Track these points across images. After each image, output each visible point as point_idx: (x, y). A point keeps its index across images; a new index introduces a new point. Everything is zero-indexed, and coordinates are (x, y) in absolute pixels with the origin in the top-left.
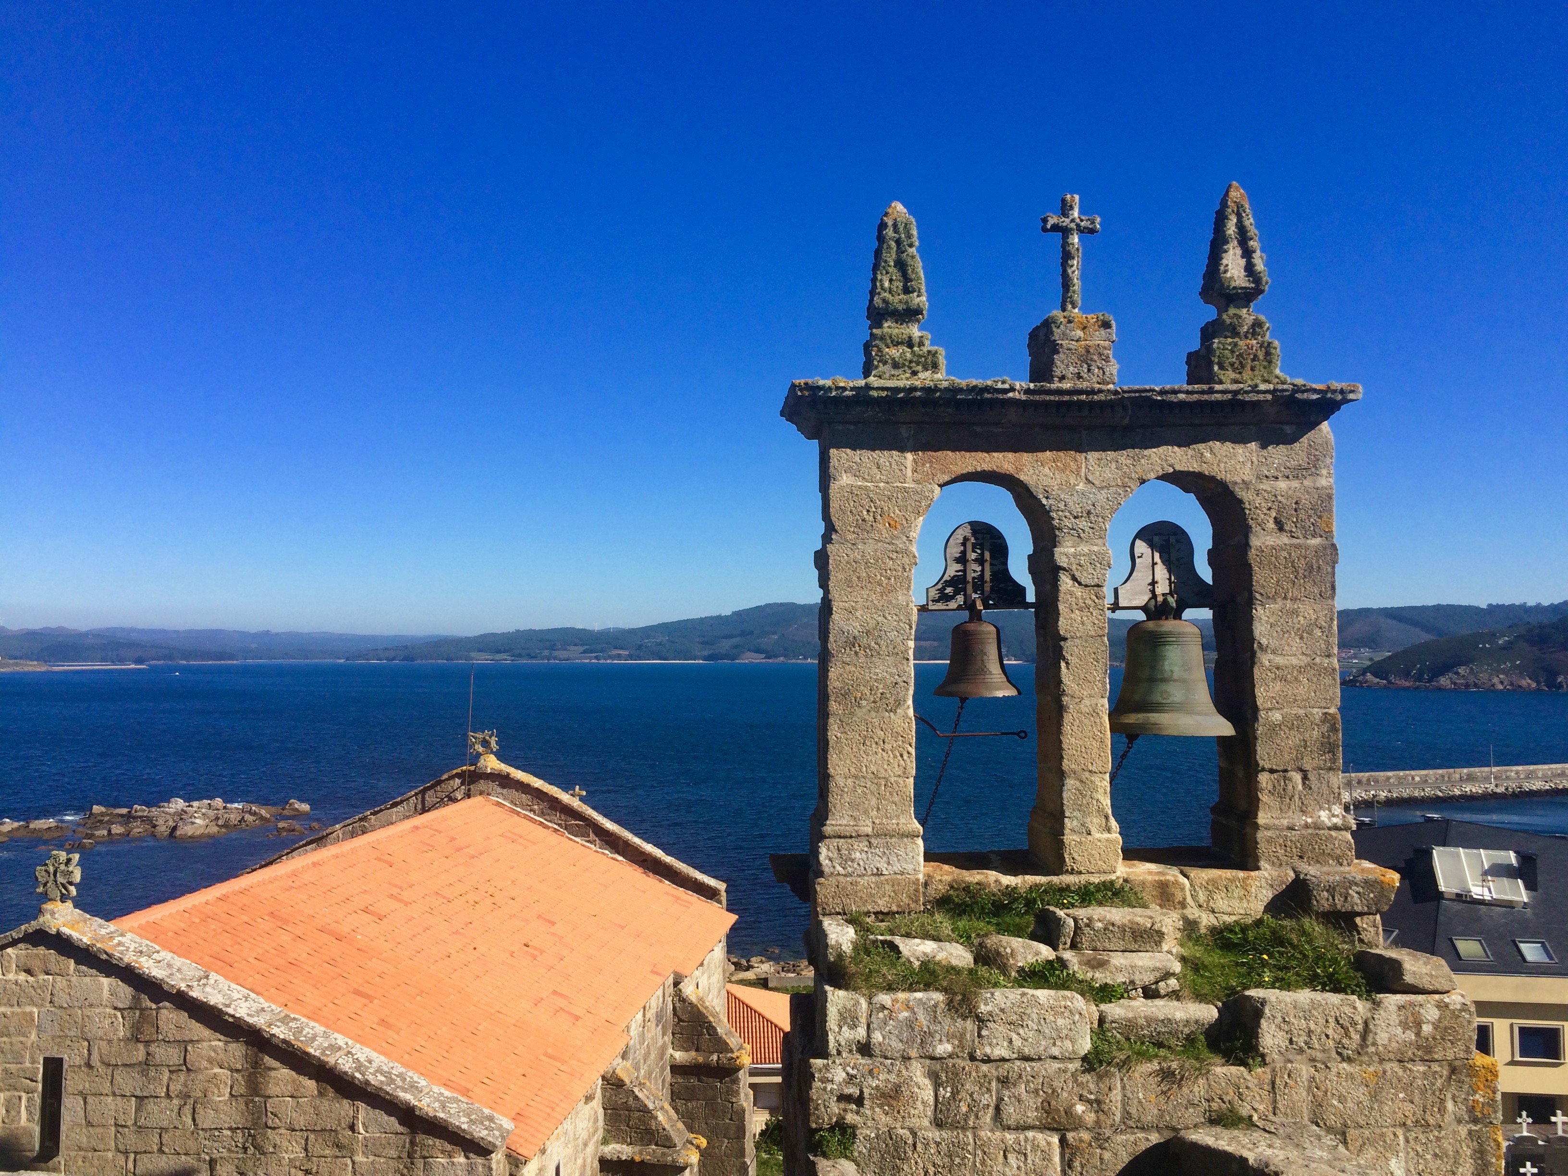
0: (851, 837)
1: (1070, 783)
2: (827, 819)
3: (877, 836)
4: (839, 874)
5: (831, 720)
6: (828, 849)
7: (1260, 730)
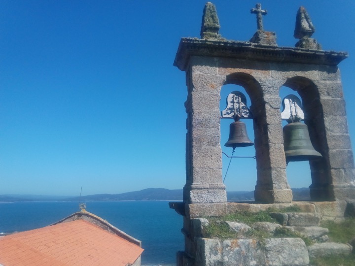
0: (202, 189)
1: (273, 172)
2: (193, 182)
3: (211, 188)
4: (198, 202)
5: (193, 149)
6: (194, 193)
7: (330, 156)
